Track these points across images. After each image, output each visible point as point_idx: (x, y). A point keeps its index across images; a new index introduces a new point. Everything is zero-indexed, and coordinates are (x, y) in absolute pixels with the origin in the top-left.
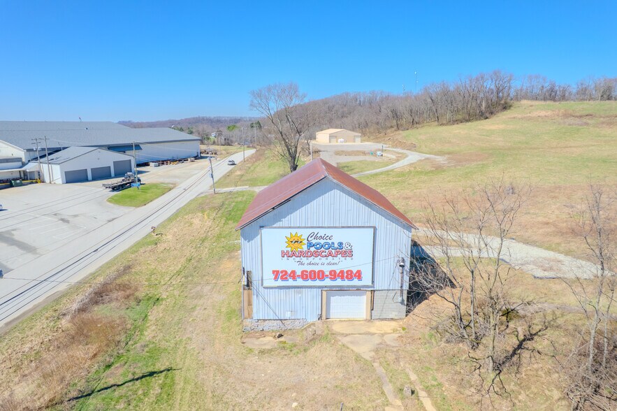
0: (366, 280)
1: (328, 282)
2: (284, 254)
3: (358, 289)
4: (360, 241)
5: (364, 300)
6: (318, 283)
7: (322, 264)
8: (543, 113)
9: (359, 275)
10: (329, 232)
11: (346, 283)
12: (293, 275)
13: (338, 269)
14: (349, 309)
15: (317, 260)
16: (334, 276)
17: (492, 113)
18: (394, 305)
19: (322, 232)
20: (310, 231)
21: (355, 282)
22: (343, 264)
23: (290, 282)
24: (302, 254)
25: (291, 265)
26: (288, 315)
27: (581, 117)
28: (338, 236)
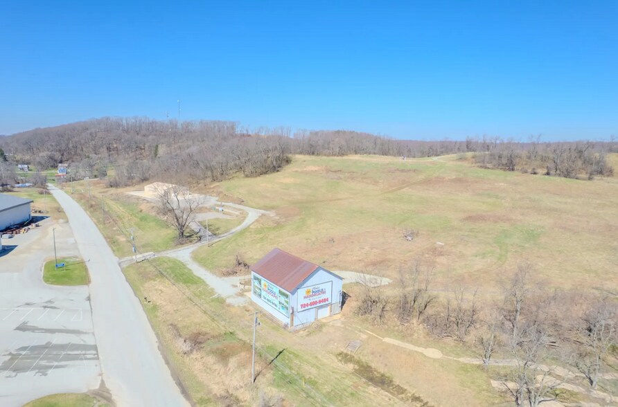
0: (330, 301)
1: (318, 305)
2: (305, 297)
3: (327, 305)
4: (327, 287)
5: (328, 308)
6: (315, 306)
7: (317, 298)
8: (314, 168)
9: (327, 300)
10: (319, 286)
11: (324, 303)
12: (307, 305)
13: (321, 299)
14: (324, 313)
15: (314, 297)
16: (320, 302)
17: (279, 167)
18: (337, 308)
19: (316, 286)
20: (312, 287)
21: (327, 303)
22: (323, 297)
23: (306, 308)
24: (310, 296)
25: (308, 301)
26: (305, 321)
27: (335, 172)
28: (321, 287)
